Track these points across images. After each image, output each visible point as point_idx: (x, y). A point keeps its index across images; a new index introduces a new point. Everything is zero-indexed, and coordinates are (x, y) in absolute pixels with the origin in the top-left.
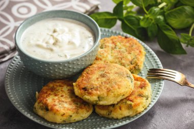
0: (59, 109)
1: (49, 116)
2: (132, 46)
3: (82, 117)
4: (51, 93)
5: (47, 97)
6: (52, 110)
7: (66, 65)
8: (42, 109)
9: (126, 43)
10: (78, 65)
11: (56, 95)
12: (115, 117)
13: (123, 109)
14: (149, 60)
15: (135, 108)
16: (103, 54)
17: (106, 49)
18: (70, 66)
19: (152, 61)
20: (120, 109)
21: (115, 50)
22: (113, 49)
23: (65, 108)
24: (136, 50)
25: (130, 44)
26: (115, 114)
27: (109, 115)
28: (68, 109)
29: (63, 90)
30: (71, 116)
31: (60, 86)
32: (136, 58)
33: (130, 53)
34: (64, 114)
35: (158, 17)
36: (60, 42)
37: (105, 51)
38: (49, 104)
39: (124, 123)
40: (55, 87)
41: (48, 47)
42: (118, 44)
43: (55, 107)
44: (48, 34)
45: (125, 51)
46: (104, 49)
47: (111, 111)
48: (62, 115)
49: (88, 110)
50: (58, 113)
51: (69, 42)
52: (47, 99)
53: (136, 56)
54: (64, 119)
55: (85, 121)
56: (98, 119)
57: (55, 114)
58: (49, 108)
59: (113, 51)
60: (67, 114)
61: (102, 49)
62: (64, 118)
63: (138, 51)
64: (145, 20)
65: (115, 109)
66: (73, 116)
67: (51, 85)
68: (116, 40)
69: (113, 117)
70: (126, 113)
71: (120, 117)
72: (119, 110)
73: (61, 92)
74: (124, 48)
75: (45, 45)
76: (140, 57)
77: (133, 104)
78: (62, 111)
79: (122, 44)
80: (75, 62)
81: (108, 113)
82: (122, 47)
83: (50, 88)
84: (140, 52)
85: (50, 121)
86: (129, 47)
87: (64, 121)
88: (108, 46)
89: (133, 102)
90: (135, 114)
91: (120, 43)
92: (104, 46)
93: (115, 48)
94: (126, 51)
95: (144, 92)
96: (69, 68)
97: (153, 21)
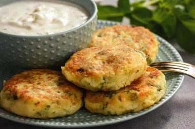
0: (31, 96)
1: (18, 107)
2: (141, 35)
3: (65, 110)
4: (24, 80)
5: (17, 83)
6: (22, 97)
7: (46, 42)
8: (8, 99)
9: (133, 31)
10: (63, 44)
11: (30, 83)
12: (112, 112)
13: (124, 99)
14: (164, 54)
15: (141, 99)
16: (101, 42)
17: (105, 38)
18: (53, 45)
19: (168, 54)
20: (120, 100)
21: (118, 38)
22: (114, 37)
23: (41, 95)
24: (146, 39)
25: (139, 32)
26: (113, 106)
27: (103, 108)
28: (45, 97)
29: (41, 77)
30: (48, 106)
31: (38, 74)
32: (146, 47)
33: (137, 41)
34: (39, 103)
35: (177, 6)
36: (40, 19)
37: (104, 39)
38: (19, 91)
39: (125, 118)
40: (31, 74)
41: (25, 25)
42: (122, 32)
43: (27, 94)
44: (26, 14)
45: (131, 40)
46: (103, 37)
47: (107, 103)
48: (36, 104)
49: (74, 102)
50: (30, 101)
51: (54, 20)
52: (17, 85)
53: (145, 44)
54: (39, 111)
55: (70, 117)
56: (89, 116)
57: (25, 102)
58: (18, 95)
59: (115, 40)
60: (43, 104)
61: (100, 38)
62: (39, 109)
63: (149, 40)
64: (160, 11)
65: (112, 100)
66: (52, 106)
67: (26, 73)
68: (120, 29)
69: (109, 112)
70: (128, 105)
71: (119, 111)
72: (118, 101)
73: (38, 80)
74: (130, 37)
75: (20, 23)
76: (151, 46)
77: (138, 93)
78: (36, 98)
79: (127, 32)
80: (59, 39)
81: (102, 106)
82: (127, 36)
83: (23, 75)
84: (152, 40)
85: (19, 113)
86: (137, 35)
87: (38, 113)
88: (109, 35)
89: (139, 91)
90: (141, 108)
91: (125, 32)
92: (103, 34)
93: (118, 36)
94: (133, 39)
95: (156, 81)
96: (51, 47)
97: (170, 12)
